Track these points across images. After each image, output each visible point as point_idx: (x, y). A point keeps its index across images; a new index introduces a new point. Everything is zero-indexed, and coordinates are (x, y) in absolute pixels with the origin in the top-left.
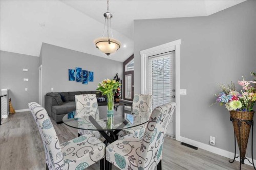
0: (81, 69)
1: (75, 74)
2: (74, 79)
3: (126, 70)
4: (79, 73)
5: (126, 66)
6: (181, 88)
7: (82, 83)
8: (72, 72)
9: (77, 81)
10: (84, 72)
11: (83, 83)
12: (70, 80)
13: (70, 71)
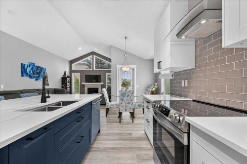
0: (34, 64)
1: (28, 70)
2: (27, 74)
3: (73, 69)
4: (32, 69)
5: (73, 65)
6: (137, 84)
7: (34, 79)
8: (26, 66)
9: (31, 77)
10: (37, 67)
11: (36, 80)
12: (22, 76)
13: (23, 66)
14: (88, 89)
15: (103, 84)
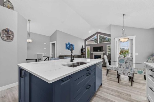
0: (70, 43)
1: (68, 46)
3: (86, 44)
5: (86, 42)
7: (70, 51)
9: (69, 49)
12: (66, 49)
14: (95, 55)
15: (104, 52)
